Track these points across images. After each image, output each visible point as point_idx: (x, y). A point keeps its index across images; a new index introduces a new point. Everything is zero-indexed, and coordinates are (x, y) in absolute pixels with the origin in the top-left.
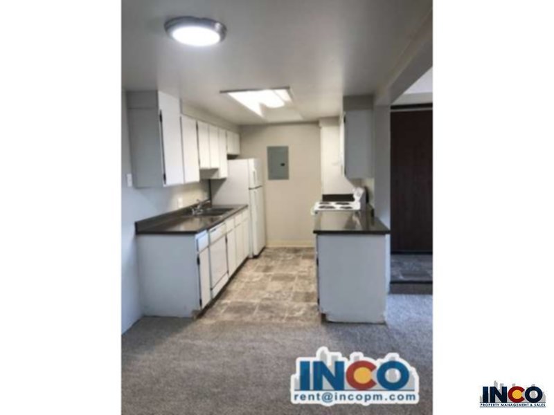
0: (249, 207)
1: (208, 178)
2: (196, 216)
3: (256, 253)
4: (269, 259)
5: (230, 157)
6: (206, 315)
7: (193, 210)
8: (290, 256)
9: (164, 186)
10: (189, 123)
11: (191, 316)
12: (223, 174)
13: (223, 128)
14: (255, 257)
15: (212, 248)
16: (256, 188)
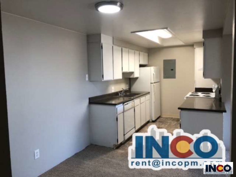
0: (150, 93)
1: (129, 77)
2: (121, 96)
3: (154, 119)
4: (161, 123)
5: (141, 66)
6: (120, 148)
7: (119, 93)
8: (173, 123)
9: (103, 80)
10: (117, 49)
11: (112, 147)
12: (136, 75)
13: (137, 50)
14: (153, 122)
15: (125, 113)
16: (154, 83)
